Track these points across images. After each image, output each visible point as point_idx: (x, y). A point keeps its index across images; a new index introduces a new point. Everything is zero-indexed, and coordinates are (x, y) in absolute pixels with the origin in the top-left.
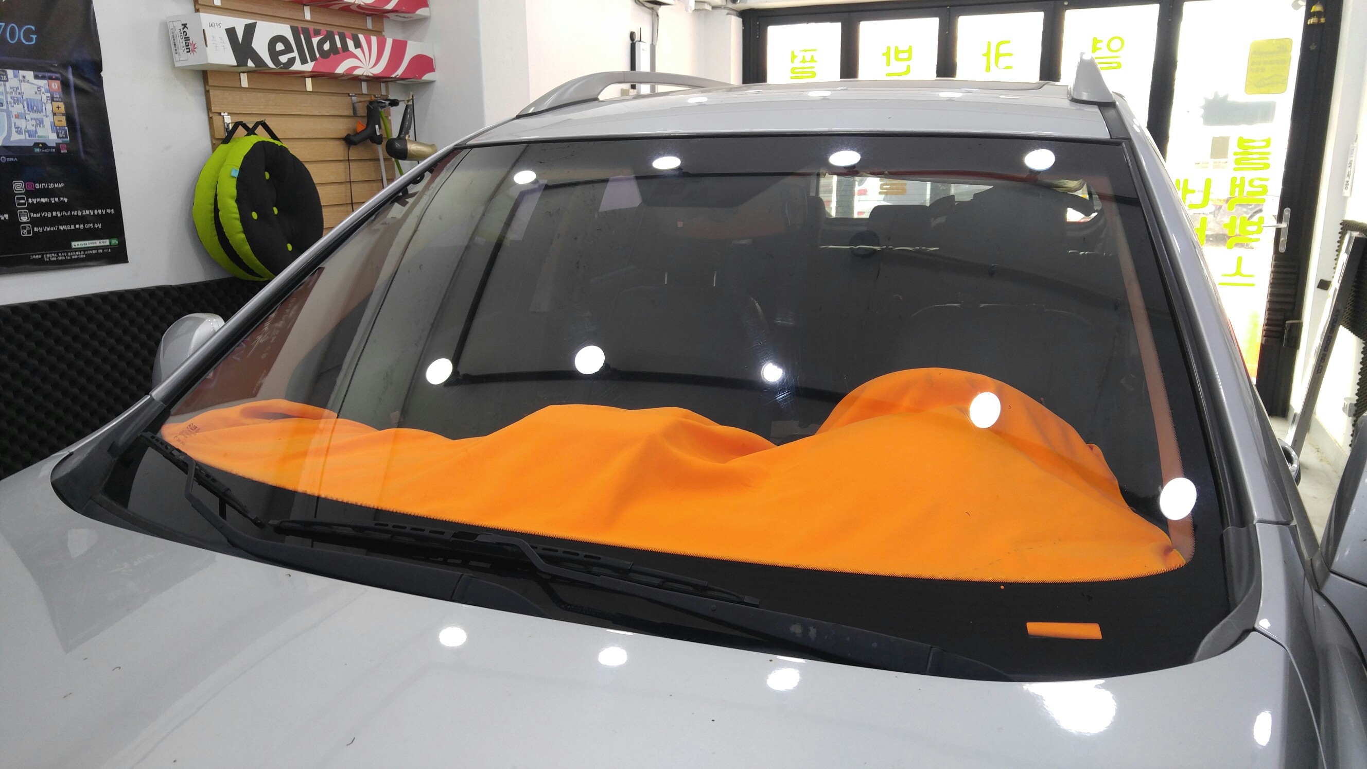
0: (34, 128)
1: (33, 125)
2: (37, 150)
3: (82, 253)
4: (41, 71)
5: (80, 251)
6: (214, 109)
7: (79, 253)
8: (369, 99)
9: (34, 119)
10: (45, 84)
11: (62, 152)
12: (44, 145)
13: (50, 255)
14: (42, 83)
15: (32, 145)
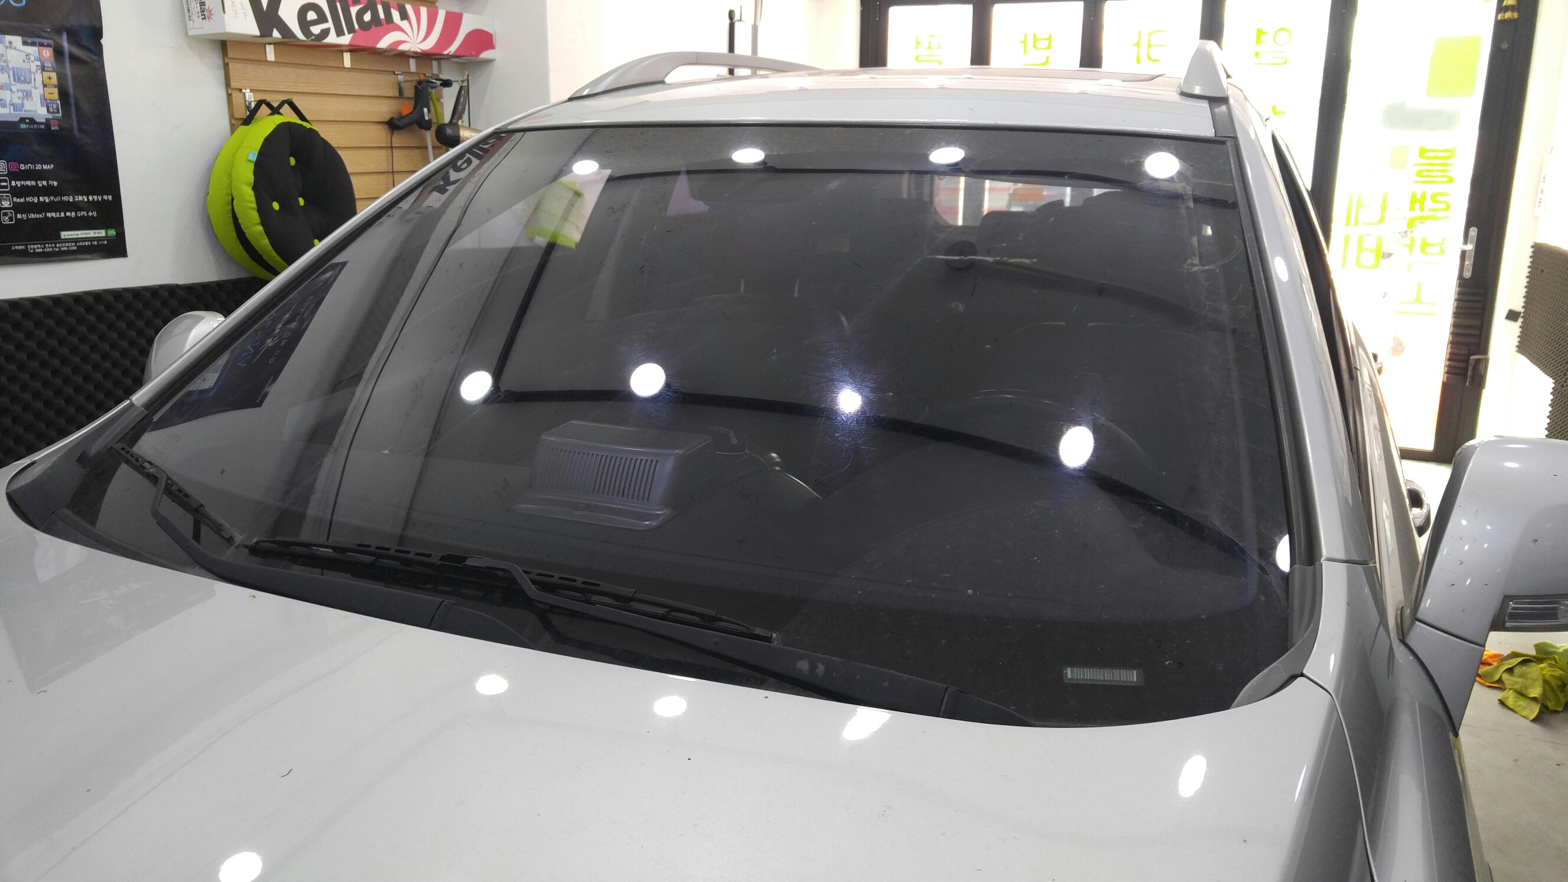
0: (20, 101)
1: (19, 98)
2: (23, 126)
3: (73, 244)
4: (30, 36)
5: (71, 242)
6: (233, 84)
7: (70, 244)
8: (418, 78)
9: (21, 91)
10: (34, 51)
11: (52, 128)
12: (32, 121)
13: (36, 246)
14: (33, 50)
15: (17, 119)
